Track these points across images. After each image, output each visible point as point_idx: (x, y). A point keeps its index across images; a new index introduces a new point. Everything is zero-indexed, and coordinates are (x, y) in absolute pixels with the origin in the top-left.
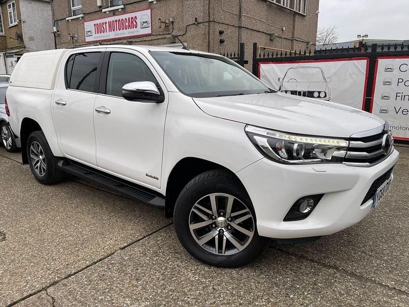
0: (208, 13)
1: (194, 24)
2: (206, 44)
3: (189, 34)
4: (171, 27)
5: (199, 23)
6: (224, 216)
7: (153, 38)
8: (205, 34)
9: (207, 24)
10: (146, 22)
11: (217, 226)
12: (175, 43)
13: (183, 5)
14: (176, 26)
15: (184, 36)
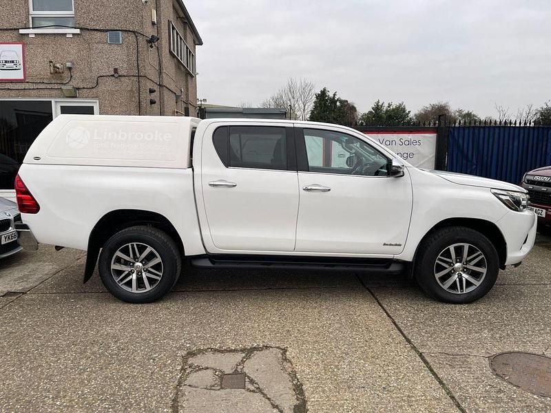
0: (136, 65)
1: (113, 76)
2: (135, 104)
3: (101, 88)
4: (67, 74)
5: (120, 76)
6: (460, 262)
7: (27, 86)
8: (131, 91)
9: (135, 79)
10: (13, 62)
11: (455, 271)
12: (76, 97)
13: (90, 49)
14: (76, 74)
15: (94, 90)
